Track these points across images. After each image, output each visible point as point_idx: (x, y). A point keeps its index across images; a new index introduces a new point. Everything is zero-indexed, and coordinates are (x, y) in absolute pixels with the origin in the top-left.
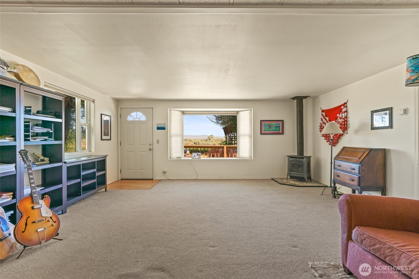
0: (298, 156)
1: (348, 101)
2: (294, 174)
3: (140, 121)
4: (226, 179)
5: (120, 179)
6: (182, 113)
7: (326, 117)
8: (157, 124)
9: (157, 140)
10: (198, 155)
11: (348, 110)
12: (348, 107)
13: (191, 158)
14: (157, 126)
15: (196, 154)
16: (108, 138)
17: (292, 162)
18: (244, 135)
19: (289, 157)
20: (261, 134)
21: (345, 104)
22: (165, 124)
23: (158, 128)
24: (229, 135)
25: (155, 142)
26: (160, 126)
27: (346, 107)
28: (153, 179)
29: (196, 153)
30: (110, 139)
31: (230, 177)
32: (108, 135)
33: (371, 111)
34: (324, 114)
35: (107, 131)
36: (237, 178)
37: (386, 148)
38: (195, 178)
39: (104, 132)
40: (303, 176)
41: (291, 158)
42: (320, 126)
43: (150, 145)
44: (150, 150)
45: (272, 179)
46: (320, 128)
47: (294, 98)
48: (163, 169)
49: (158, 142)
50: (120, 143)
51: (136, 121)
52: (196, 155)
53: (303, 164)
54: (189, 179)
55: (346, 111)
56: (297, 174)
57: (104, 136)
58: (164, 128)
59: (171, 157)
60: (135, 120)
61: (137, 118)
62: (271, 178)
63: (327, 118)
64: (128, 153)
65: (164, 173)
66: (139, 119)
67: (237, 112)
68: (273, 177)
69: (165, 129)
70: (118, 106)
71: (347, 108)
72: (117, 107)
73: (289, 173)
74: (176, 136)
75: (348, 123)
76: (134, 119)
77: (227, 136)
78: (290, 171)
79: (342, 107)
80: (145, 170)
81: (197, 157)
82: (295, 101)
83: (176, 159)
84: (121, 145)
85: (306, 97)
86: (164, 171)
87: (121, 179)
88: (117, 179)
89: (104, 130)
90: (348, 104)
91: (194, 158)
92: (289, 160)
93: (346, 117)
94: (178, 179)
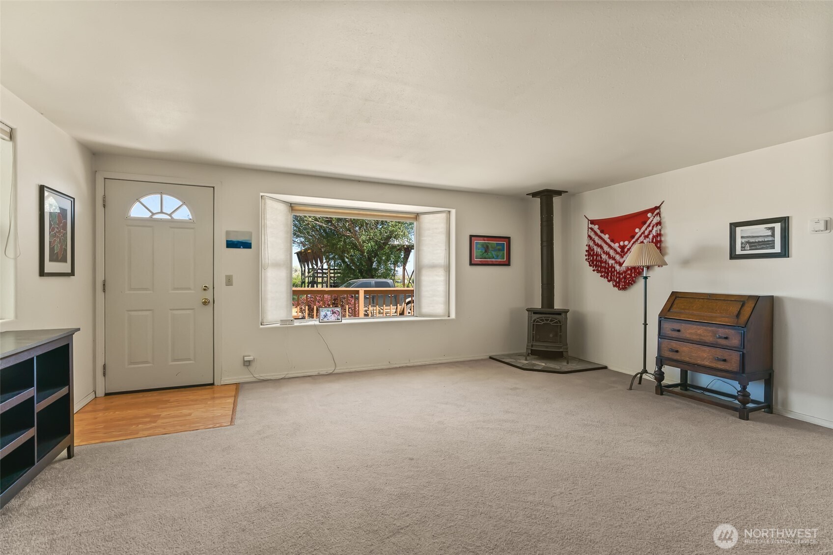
0: (543, 310)
1: (662, 203)
2: (540, 346)
3: (172, 221)
4: (402, 367)
5: (103, 395)
6: (289, 208)
7: (602, 235)
8: (228, 233)
9: (226, 276)
10: (334, 313)
11: (661, 221)
12: (662, 215)
13: (317, 323)
14: (226, 238)
15: (328, 311)
16: (65, 267)
17: (537, 322)
18: (433, 267)
19: (530, 313)
20: (471, 264)
21: (656, 210)
22: (250, 234)
23: (231, 244)
24: (310, 267)
25: (220, 281)
26: (234, 239)
27: (659, 214)
28: (213, 384)
29: (330, 309)
30: (72, 274)
31: (409, 361)
32: (64, 260)
33: (731, 224)
34: (596, 227)
35: (61, 246)
36: (423, 363)
37: (775, 294)
38: (331, 372)
39: (52, 249)
40: (561, 350)
41: (534, 313)
42: (587, 251)
43: (205, 289)
44: (205, 303)
45: (491, 358)
46: (586, 255)
47: (535, 195)
48: (246, 354)
49: (229, 281)
50: (104, 285)
51: (161, 220)
52: (329, 313)
53: (561, 326)
54: (316, 373)
55: (659, 223)
56: (547, 347)
57: (51, 260)
58: (247, 245)
59: (265, 321)
60: (155, 217)
61: (162, 212)
62: (488, 357)
63: (606, 237)
64: (133, 313)
65: (247, 364)
66: (170, 215)
67: (416, 214)
68: (492, 354)
69: (251, 248)
70: (96, 171)
71: (660, 217)
72: (93, 175)
73: (530, 344)
74: (277, 265)
75: (663, 245)
76: (153, 214)
77: (305, 267)
78: (533, 341)
79: (649, 215)
80: (189, 359)
81: (333, 318)
82: (538, 200)
83: (278, 325)
84: (105, 292)
85: (559, 193)
86: (246, 359)
87: (107, 395)
88: (92, 396)
89: (50, 242)
90: (662, 209)
91: (325, 320)
92: (530, 318)
93: (659, 235)
94: (287, 376)
